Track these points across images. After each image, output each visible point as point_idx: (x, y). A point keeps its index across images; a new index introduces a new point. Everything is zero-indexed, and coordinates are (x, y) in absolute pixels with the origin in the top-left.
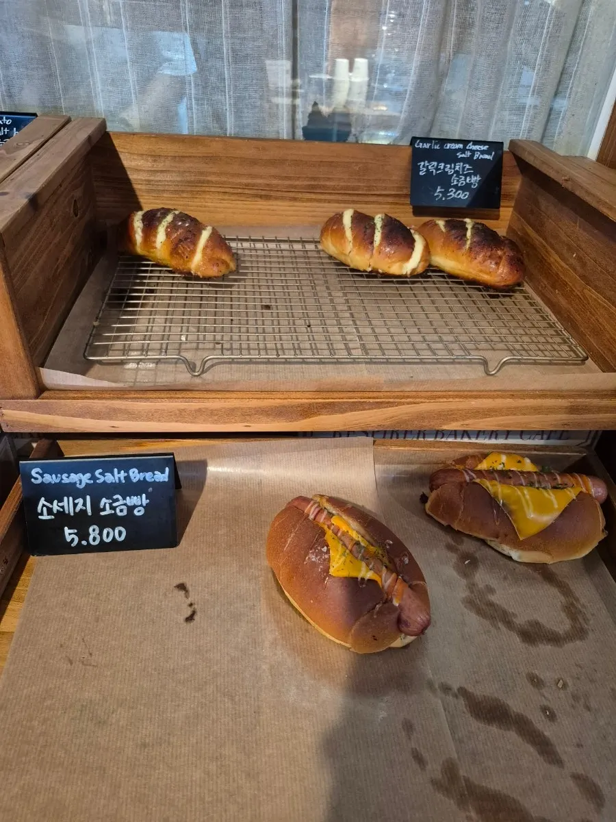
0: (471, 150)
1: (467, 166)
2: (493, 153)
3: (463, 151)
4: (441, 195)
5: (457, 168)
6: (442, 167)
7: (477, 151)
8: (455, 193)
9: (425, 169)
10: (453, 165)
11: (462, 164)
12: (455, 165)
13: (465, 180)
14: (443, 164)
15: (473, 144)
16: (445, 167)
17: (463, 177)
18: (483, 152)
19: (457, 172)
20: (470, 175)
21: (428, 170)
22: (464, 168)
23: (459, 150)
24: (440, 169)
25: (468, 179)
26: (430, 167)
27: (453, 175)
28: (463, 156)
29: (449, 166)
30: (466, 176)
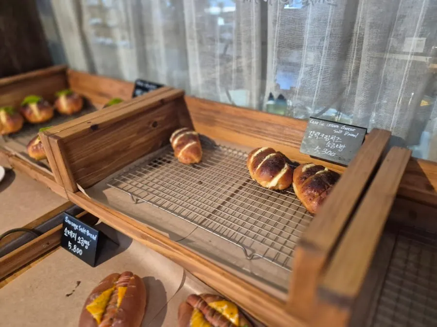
0: (343, 130)
1: (339, 138)
2: (358, 134)
3: (338, 129)
4: (318, 151)
5: (332, 138)
6: (323, 136)
7: (348, 131)
8: (327, 151)
9: (312, 135)
10: (330, 136)
11: (335, 136)
12: (331, 136)
13: (335, 146)
14: (324, 135)
15: (345, 127)
16: (324, 136)
17: (334, 144)
18: (351, 132)
19: (331, 141)
20: (339, 144)
21: (314, 135)
22: (336, 139)
23: (336, 128)
24: (321, 137)
25: (337, 145)
26: (315, 135)
27: (328, 141)
28: (338, 132)
29: (327, 136)
30: (336, 144)
